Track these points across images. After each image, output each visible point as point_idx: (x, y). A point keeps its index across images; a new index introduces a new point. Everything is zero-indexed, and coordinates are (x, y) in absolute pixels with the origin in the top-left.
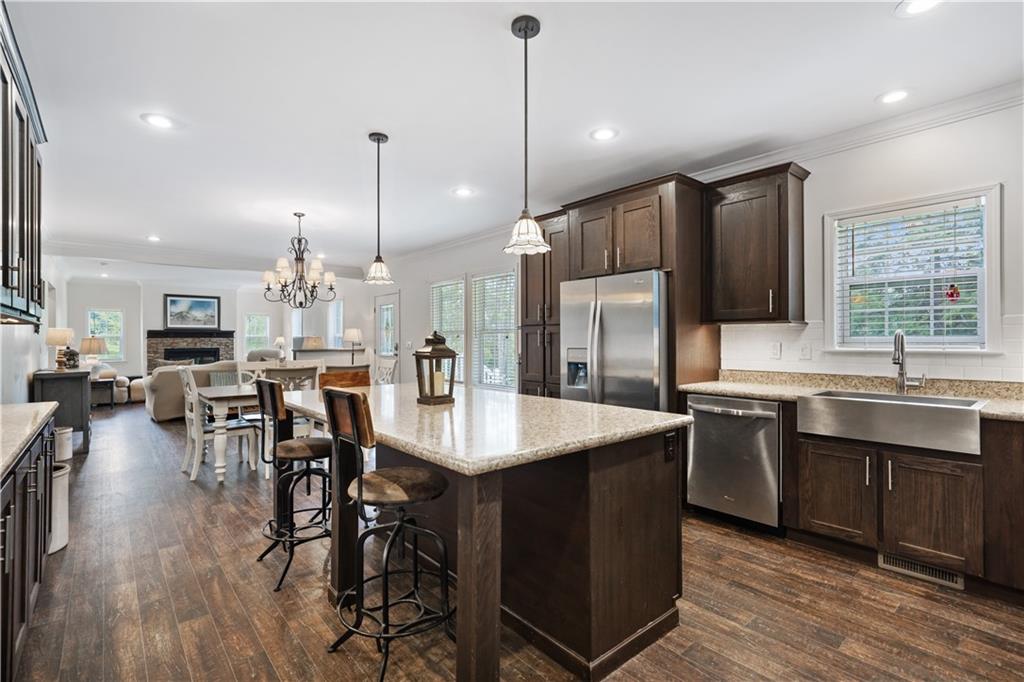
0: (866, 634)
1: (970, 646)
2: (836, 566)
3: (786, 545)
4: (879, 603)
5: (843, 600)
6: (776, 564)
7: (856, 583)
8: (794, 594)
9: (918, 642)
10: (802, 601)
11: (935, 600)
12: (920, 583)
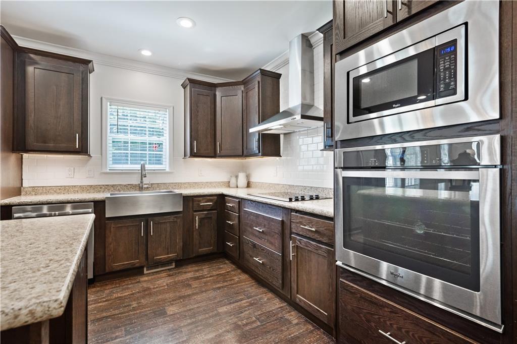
0: (169, 302)
1: (194, 284)
2: (130, 283)
3: (98, 287)
4: (160, 287)
5: (148, 294)
6: (103, 298)
7: (145, 285)
8: (127, 306)
9: (183, 293)
10: (134, 306)
11: (172, 275)
12: (162, 272)
